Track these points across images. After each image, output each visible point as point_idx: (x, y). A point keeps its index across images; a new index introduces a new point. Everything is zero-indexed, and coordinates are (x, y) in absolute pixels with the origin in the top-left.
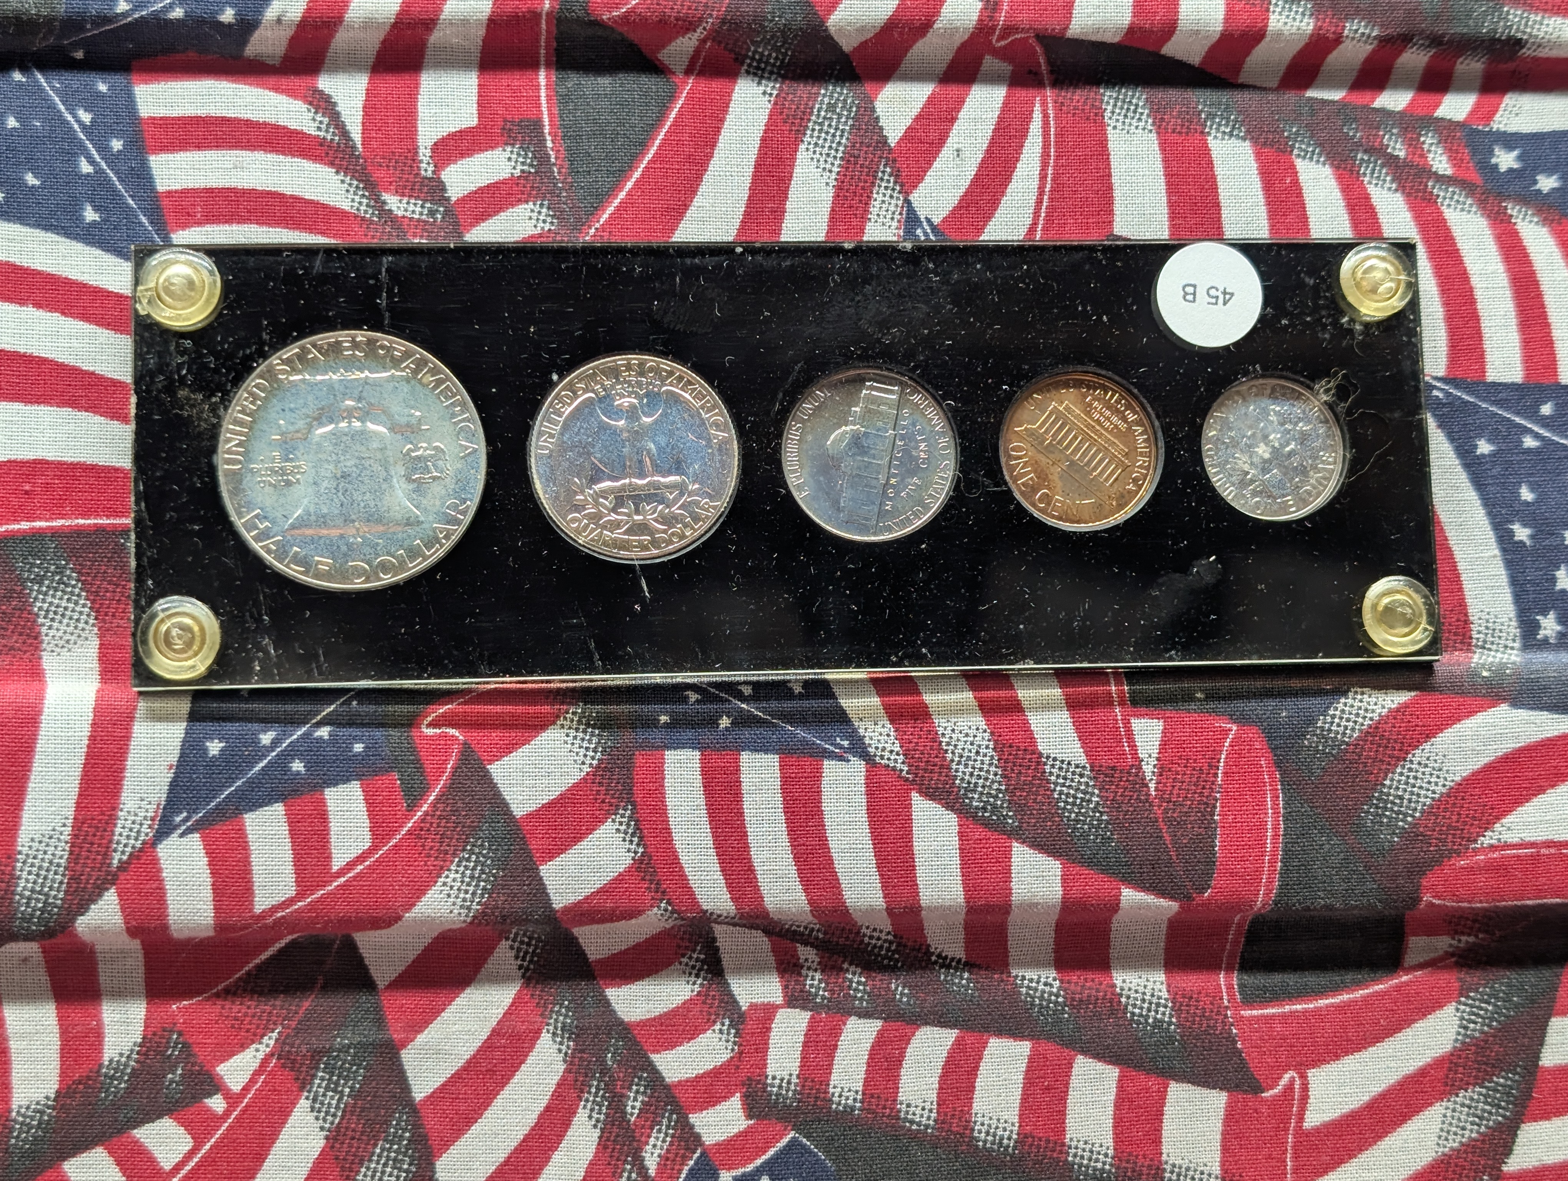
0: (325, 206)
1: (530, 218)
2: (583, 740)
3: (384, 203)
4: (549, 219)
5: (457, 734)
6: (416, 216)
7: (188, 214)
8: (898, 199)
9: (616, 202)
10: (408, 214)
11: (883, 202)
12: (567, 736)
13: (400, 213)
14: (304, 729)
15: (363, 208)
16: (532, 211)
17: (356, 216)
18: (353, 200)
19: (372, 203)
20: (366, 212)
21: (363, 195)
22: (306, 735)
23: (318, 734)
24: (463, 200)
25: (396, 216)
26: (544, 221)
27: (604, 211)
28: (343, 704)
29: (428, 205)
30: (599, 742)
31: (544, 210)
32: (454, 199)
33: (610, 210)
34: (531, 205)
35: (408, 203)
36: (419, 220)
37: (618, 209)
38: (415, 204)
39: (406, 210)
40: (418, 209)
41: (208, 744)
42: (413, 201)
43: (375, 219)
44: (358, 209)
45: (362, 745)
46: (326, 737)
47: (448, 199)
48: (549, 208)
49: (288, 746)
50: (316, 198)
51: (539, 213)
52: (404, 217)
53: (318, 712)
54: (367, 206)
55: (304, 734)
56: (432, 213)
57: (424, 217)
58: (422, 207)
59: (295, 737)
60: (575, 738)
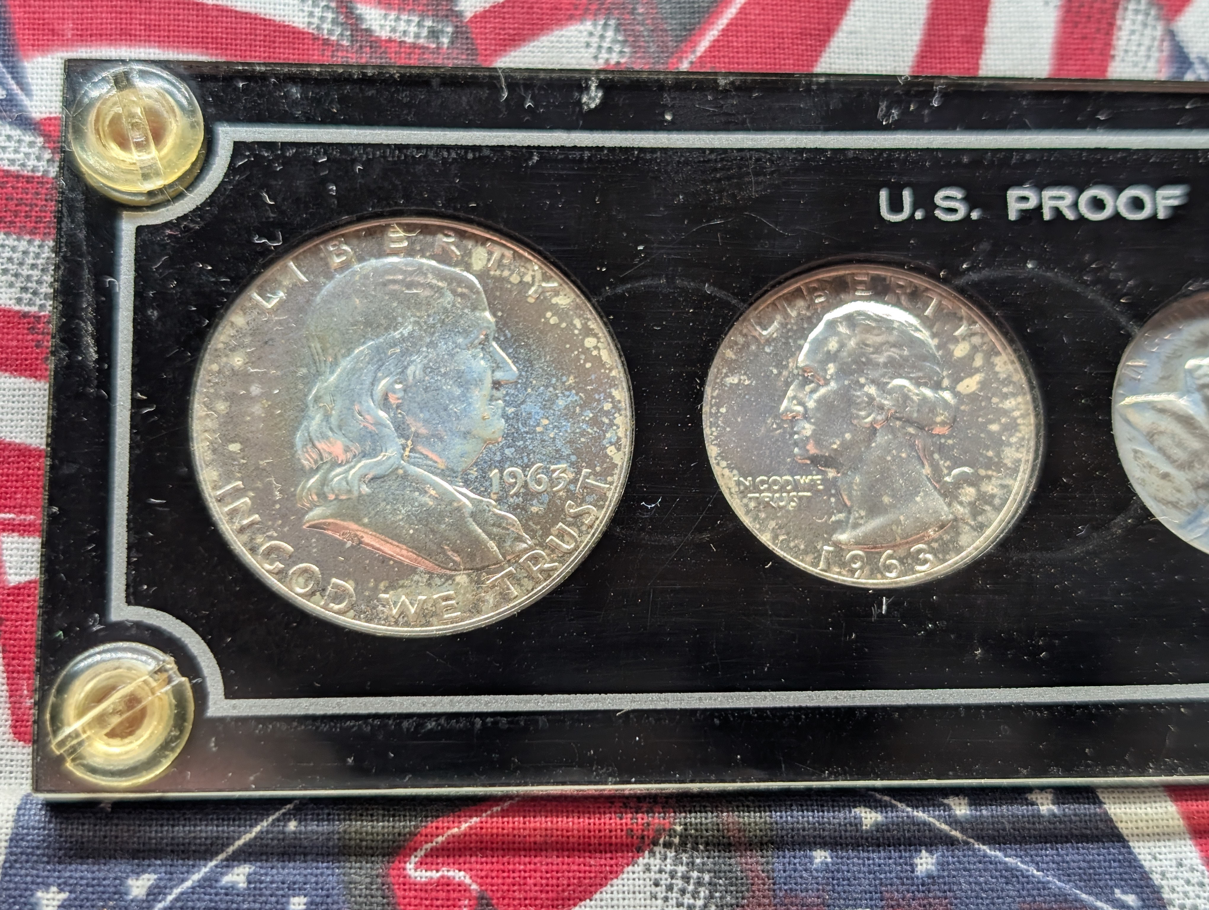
0: (266, 23)
1: (588, 45)
2: (683, 892)
3: (359, 18)
4: (617, 48)
5: (468, 881)
6: (409, 40)
7: (53, 32)
8: (1154, 27)
9: (722, 22)
10: (396, 36)
11: (1133, 32)
12: (657, 885)
13: (384, 34)
14: (205, 870)
15: (326, 26)
16: (591, 34)
17: (315, 39)
18: (311, 14)
19: (341, 18)
20: (331, 32)
21: (327, 7)
22: (210, 881)
23: (227, 879)
24: (483, 17)
25: (378, 40)
26: (610, 50)
27: (702, 34)
28: (273, 824)
29: (428, 23)
30: (712, 897)
31: (610, 34)
32: (469, 15)
33: (712, 34)
34: (588, 25)
35: (398, 19)
36: (414, 46)
37: (725, 32)
38: (409, 21)
39: (394, 30)
40: (413, 29)
41: (39, 894)
42: (404, 17)
43: (345, 43)
44: (318, 28)
45: (303, 900)
46: (242, 885)
47: (459, 15)
48: (617, 30)
49: (177, 900)
50: (253, 11)
51: (602, 37)
52: (390, 41)
53: (230, 840)
54: (334, 22)
55: (205, 879)
56: (434, 34)
57: (421, 41)
58: (419, 25)
59: (188, 884)
60: (670, 888)
